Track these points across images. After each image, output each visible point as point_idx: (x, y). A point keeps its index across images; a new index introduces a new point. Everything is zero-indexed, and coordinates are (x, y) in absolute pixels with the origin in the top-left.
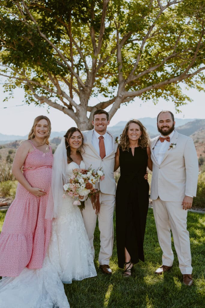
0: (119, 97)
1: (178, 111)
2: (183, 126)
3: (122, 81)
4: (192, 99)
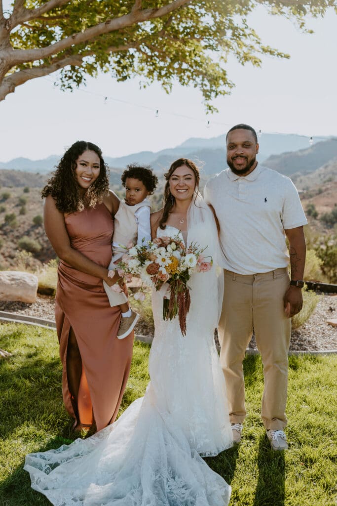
1: (210, 108)
2: (308, 149)
4: (233, 82)
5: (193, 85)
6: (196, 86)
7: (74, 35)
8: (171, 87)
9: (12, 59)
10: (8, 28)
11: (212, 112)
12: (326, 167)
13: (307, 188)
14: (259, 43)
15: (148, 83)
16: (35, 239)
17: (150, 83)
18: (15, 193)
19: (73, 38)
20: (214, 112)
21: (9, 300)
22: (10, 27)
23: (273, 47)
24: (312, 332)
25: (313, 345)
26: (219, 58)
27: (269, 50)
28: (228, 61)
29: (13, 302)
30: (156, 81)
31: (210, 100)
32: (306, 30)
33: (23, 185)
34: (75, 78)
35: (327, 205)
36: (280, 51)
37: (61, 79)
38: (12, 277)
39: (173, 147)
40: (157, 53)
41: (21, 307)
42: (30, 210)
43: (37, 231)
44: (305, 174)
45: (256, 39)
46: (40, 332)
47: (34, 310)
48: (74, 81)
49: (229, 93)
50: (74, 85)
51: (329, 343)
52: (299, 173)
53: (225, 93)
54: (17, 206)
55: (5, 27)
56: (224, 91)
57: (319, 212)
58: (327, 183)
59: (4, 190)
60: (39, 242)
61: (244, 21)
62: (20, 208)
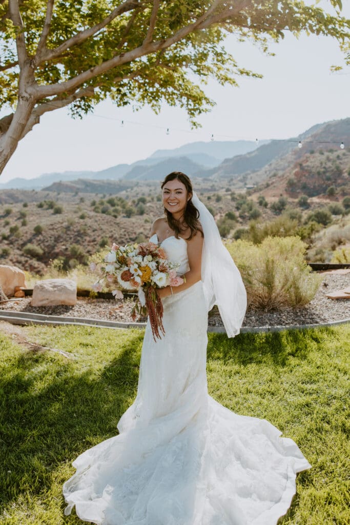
0: (22, 97)
1: (194, 124)
2: (254, 151)
3: (25, 62)
4: (215, 101)
5: (180, 105)
6: (182, 106)
7: (92, 68)
8: (159, 109)
9: (39, 94)
10: (33, 67)
11: (197, 127)
12: (271, 165)
13: (257, 184)
14: (236, 66)
15: (140, 107)
16: (37, 245)
17: (141, 107)
18: (16, 208)
19: (92, 71)
20: (199, 128)
21: (54, 305)
22: (35, 66)
23: (247, 69)
24: (317, 307)
25: (322, 317)
26: (201, 80)
27: (245, 71)
28: (208, 83)
29: (57, 306)
30: (146, 104)
31: (194, 118)
32: (269, 53)
33: (22, 201)
34: (83, 107)
35: (274, 196)
36: (254, 73)
37: (71, 109)
38: (53, 284)
39: (144, 158)
40: (147, 81)
41: (65, 310)
42: (30, 221)
43: (38, 238)
44: (254, 172)
45: (232, 62)
46: (89, 330)
47: (77, 311)
48: (83, 109)
49: (210, 111)
50: (82, 113)
51: (334, 314)
52: (249, 172)
53: (206, 110)
54: (19, 219)
55: (30, 66)
56: (206, 109)
57: (269, 202)
58: (272, 178)
59: (7, 206)
60: (41, 248)
61: (223, 48)
62: (22, 220)
